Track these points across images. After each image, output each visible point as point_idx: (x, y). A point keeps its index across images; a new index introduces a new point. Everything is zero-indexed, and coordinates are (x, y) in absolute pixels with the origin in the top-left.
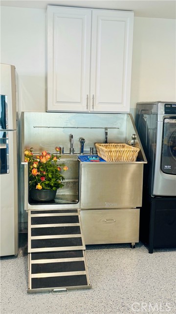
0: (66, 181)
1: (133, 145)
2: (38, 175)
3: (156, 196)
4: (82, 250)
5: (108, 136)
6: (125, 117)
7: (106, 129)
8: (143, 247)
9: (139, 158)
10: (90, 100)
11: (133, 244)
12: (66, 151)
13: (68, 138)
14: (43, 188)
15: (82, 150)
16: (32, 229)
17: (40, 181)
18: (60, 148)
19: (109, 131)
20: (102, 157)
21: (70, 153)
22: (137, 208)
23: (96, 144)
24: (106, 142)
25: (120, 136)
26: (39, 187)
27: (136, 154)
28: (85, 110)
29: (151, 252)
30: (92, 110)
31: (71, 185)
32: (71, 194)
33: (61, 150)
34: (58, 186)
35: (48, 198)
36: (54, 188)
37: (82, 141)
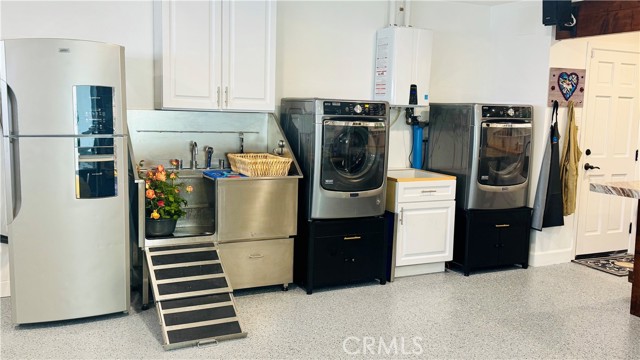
0: (189, 206)
1: (281, 154)
2: (154, 199)
3: (315, 220)
4: (228, 293)
5: (244, 144)
6: (267, 117)
7: (241, 133)
8: (298, 289)
9: (292, 172)
10: (222, 93)
11: (286, 285)
12: (186, 165)
13: (188, 148)
14: (161, 217)
15: (208, 163)
16: (155, 271)
17: (156, 207)
18: (177, 161)
19: (245, 136)
20: (242, 172)
21: (191, 168)
22: (290, 237)
23: (229, 155)
24: (242, 152)
25: (259, 143)
26: (155, 215)
27: (288, 166)
28: (216, 108)
29: (309, 293)
30: (224, 107)
31: (194, 212)
32: (194, 225)
33: (179, 164)
34: (179, 213)
35: (166, 231)
36: (175, 217)
37: (209, 152)
